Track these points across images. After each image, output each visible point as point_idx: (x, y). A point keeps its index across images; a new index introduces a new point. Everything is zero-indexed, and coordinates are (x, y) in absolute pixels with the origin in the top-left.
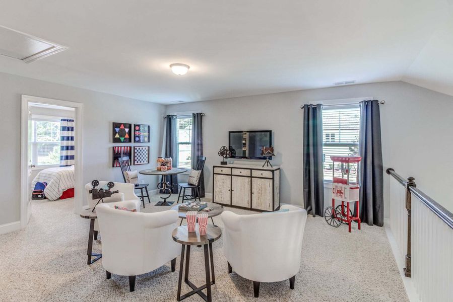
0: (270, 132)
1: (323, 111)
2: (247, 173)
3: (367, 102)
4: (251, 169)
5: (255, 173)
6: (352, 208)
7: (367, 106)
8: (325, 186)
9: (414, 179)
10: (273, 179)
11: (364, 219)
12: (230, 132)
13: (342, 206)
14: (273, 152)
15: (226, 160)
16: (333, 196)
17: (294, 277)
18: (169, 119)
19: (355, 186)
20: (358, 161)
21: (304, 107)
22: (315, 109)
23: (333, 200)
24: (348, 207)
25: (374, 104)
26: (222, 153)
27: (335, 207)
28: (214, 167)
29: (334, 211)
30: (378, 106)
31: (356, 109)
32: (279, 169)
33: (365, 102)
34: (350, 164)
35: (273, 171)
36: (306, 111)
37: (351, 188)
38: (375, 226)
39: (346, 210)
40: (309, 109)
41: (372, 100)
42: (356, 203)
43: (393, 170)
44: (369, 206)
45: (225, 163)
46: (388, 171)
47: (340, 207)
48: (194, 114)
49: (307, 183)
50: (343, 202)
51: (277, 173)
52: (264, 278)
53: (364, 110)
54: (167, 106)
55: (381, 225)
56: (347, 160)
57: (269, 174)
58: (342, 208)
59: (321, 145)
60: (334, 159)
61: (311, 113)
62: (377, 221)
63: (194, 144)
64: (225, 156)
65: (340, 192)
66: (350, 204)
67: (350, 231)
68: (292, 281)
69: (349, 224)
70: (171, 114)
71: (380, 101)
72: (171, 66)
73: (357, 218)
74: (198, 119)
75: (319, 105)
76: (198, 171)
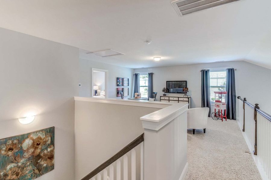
0: (186, 81)
1: (210, 72)
2: (177, 99)
3: (229, 69)
4: (178, 97)
5: (180, 99)
6: (223, 113)
7: (229, 71)
8: (211, 104)
9: (258, 105)
10: (189, 101)
11: (228, 117)
12: (167, 81)
13: (219, 112)
14: (188, 90)
15: (166, 94)
16: (215, 108)
17: (205, 129)
18: (136, 75)
19: (225, 103)
20: (225, 93)
21: (202, 71)
22: (206, 72)
23: (215, 109)
24: (221, 112)
25: (232, 70)
26: (164, 91)
27: (216, 112)
28: (161, 97)
29: (216, 114)
30: (234, 71)
31: (225, 72)
32: (190, 97)
33: (228, 69)
34: (222, 94)
35: (188, 98)
36: (203, 72)
37: (223, 104)
38: (232, 120)
39: (221, 113)
40: (204, 72)
41: (231, 68)
42: (225, 110)
43: (240, 97)
44: (230, 112)
45: (165, 95)
46: (238, 98)
47: (218, 113)
48: (149, 73)
49: (203, 103)
50: (219, 110)
51: (190, 99)
52: (197, 128)
53: (228, 72)
54: (134, 69)
55: (235, 119)
56: (221, 93)
57: (187, 99)
58: (219, 113)
59: (209, 87)
60: (215, 93)
61: (205, 74)
62: (233, 118)
63: (149, 87)
64: (165, 92)
65: (218, 106)
66: (222, 111)
67: (222, 121)
68: (204, 130)
69: (222, 119)
70: (137, 73)
71: (235, 69)
72: (154, 58)
73: (225, 116)
74: (151, 75)
75: (208, 70)
76: (153, 99)
